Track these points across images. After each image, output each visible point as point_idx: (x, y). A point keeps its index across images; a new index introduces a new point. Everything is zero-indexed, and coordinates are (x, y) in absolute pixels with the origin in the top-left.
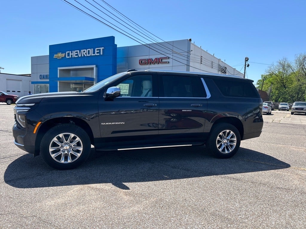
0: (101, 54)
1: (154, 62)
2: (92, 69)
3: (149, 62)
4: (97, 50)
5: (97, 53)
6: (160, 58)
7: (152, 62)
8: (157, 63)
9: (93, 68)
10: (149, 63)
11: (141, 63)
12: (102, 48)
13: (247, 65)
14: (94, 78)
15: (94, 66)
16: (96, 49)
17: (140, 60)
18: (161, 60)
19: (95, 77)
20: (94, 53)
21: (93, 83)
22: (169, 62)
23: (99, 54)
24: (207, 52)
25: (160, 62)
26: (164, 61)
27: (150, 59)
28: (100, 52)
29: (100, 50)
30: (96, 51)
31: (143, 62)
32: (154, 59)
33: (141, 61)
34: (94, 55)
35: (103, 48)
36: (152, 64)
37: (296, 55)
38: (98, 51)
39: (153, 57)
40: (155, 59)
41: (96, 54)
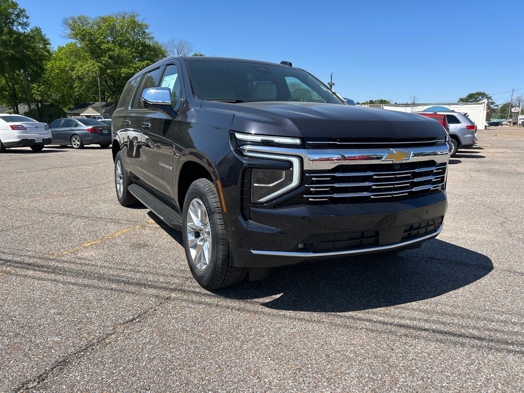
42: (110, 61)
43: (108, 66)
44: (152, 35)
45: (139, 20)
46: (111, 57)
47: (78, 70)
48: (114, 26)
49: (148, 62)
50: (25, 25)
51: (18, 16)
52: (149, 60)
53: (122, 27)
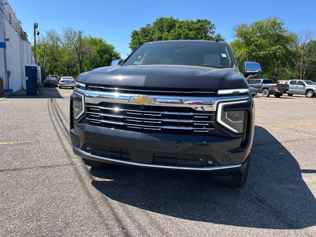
42: (254, 47)
43: (253, 51)
44: (286, 29)
45: (278, 21)
46: (255, 45)
47: (237, 55)
48: (262, 26)
49: (280, 46)
50: (213, 33)
51: (211, 28)
52: (280, 45)
53: (267, 26)
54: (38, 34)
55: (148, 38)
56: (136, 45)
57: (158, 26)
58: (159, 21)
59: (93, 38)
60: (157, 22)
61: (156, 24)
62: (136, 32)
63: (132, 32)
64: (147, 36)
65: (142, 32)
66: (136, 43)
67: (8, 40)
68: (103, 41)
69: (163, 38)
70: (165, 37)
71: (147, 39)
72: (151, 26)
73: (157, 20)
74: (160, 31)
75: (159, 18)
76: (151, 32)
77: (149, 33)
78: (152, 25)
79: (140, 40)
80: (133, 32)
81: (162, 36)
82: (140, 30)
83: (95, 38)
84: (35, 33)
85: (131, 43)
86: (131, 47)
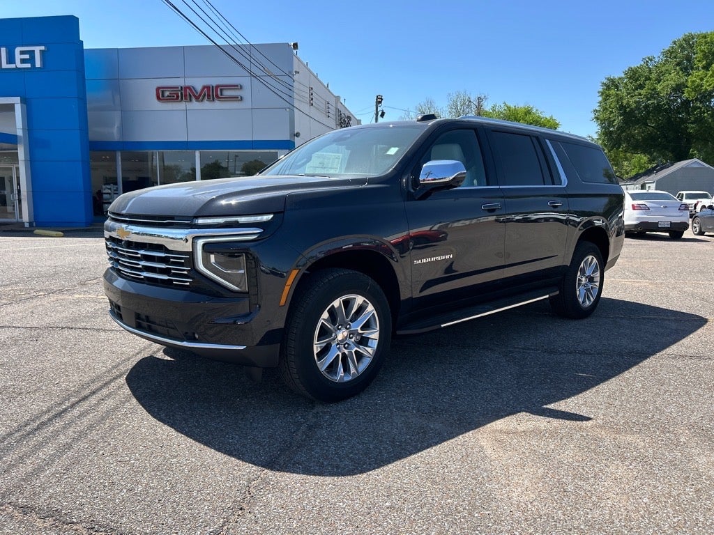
0: (38, 64)
1: (200, 95)
2: (11, 108)
3: (186, 96)
4: (22, 53)
5: (23, 61)
6: (217, 87)
7: (194, 95)
8: (209, 98)
9: (13, 105)
10: (186, 99)
11: (163, 96)
12: (37, 50)
13: (380, 113)
14: (16, 136)
15: (16, 101)
16: (18, 50)
17: (158, 89)
18: (221, 90)
19: (20, 133)
20: (11, 60)
21: (17, 149)
22: (241, 97)
23: (28, 66)
24: (316, 77)
25: (217, 96)
26: (227, 93)
27: (189, 88)
28: (32, 60)
29: (32, 53)
30: (18, 57)
31: (167, 94)
32: (199, 89)
33: (163, 92)
34: (13, 66)
35: (43, 48)
36: (194, 99)
37: (449, 94)
38: (27, 56)
39: (198, 84)
40: (204, 87)
41: (19, 65)
54: (383, 115)
55: (643, 92)
56: (611, 112)
57: (675, 57)
58: (681, 46)
59: (512, 107)
60: (672, 47)
61: (672, 53)
62: (612, 81)
63: (604, 83)
64: (641, 87)
65: (630, 78)
66: (610, 107)
67: (297, 135)
68: (534, 111)
69: (689, 84)
70: (693, 82)
71: (640, 94)
72: (656, 60)
73: (675, 43)
74: (681, 69)
75: (681, 37)
76: (653, 76)
77: (650, 79)
78: (658, 57)
79: (622, 98)
80: (605, 81)
81: (687, 81)
82: (623, 76)
83: (515, 107)
84: (377, 114)
85: (598, 109)
86: (597, 118)
